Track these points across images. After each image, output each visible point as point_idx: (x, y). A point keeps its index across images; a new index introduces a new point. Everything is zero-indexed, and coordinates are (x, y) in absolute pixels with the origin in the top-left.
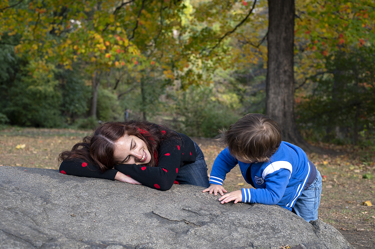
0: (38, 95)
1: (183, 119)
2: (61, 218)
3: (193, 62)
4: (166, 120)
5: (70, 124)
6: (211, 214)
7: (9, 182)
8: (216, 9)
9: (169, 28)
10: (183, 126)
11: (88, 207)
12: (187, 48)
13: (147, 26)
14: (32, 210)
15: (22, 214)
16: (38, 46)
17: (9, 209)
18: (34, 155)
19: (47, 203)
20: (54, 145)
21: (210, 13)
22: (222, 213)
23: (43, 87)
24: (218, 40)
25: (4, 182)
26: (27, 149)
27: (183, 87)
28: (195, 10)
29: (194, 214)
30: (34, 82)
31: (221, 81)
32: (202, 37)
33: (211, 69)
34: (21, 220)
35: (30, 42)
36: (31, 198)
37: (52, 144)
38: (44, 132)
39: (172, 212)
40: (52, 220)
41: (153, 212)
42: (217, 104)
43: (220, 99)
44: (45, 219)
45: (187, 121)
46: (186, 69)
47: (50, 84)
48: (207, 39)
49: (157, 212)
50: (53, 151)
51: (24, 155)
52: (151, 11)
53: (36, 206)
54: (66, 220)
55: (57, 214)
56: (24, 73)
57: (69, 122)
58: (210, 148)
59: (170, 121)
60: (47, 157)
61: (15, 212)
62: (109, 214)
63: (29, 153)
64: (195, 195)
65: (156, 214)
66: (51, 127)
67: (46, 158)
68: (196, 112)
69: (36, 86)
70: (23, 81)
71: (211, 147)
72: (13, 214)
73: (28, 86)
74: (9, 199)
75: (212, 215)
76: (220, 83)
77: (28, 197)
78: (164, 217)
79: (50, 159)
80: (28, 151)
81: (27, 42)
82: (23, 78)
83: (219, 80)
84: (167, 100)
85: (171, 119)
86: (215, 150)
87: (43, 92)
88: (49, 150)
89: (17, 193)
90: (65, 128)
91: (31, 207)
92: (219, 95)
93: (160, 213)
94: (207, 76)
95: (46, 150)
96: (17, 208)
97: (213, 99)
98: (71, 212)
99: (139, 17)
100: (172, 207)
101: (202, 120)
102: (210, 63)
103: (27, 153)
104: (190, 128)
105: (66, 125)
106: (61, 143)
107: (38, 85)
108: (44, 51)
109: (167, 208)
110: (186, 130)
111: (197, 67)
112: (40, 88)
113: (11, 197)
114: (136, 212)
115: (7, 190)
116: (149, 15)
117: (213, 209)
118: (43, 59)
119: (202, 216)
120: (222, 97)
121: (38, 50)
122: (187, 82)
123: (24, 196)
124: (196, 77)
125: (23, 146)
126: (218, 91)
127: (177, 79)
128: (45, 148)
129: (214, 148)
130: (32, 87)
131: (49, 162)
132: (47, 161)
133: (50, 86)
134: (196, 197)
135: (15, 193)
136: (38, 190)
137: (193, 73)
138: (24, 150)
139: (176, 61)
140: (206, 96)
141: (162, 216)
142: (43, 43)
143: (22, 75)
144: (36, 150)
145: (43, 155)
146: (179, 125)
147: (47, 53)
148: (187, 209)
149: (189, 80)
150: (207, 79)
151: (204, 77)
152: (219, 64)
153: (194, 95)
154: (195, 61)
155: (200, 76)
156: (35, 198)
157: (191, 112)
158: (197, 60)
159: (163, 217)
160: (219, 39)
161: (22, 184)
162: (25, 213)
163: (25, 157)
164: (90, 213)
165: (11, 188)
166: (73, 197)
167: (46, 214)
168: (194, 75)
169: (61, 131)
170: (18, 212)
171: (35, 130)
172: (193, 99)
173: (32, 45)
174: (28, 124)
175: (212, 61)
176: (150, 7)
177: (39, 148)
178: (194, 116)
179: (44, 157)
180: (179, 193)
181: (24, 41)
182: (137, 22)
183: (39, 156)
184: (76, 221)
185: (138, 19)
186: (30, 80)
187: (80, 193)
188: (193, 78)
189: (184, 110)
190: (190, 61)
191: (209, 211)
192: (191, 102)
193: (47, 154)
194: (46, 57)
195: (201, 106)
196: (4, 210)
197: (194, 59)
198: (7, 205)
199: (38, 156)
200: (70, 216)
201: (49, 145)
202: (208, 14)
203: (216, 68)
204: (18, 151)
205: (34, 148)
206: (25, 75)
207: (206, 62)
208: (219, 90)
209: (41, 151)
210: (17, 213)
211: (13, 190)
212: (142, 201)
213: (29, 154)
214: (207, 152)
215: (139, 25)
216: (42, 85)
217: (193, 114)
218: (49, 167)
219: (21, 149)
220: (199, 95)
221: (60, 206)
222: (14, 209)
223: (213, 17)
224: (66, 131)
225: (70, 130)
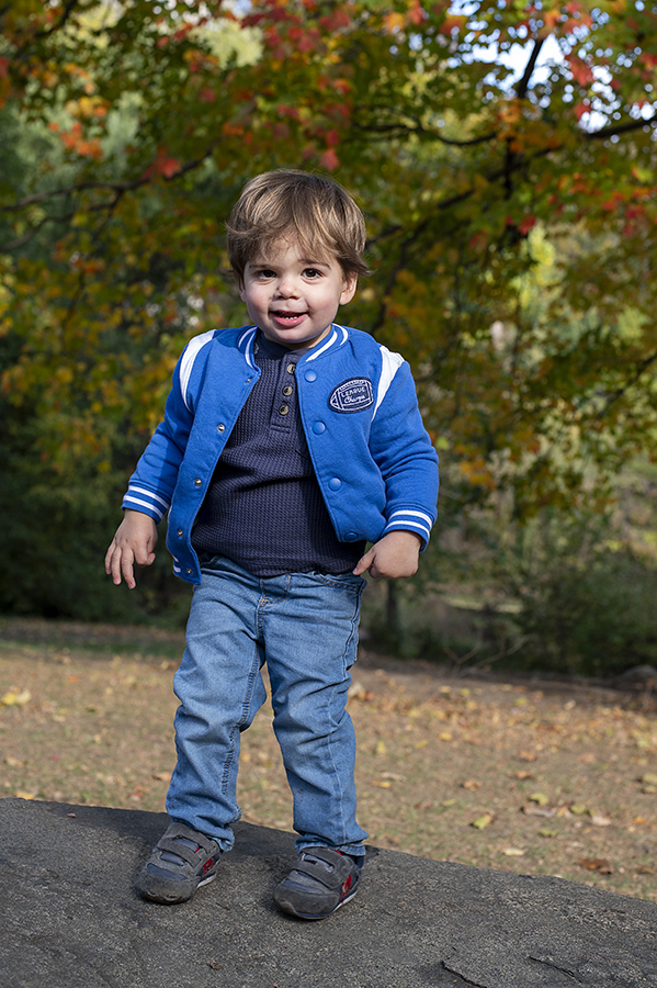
0: (59, 517)
1: (514, 607)
2: (181, 974)
3: (553, 433)
4: (460, 610)
5: (156, 612)
6: (612, 976)
7: (29, 852)
8: (629, 269)
9: (481, 322)
10: (514, 630)
11: (258, 939)
12: (536, 390)
13: (414, 322)
14: (100, 944)
15: (72, 958)
16: (75, 373)
17: (35, 940)
18: (56, 729)
19: (140, 926)
20: (116, 694)
21: (609, 281)
22: (645, 975)
23: (77, 491)
24: (632, 366)
25: (12, 851)
26: (35, 705)
27: (519, 513)
28: (561, 274)
29: (561, 975)
30: (49, 475)
31: (641, 488)
32: (583, 356)
33: (611, 458)
34: (72, 975)
35: (51, 360)
36: (95, 907)
37: (109, 691)
38: (73, 634)
39: (499, 967)
40: (156, 979)
41: (442, 963)
42: (625, 563)
43: (637, 547)
44: (136, 973)
45: (527, 614)
46: (529, 459)
47: (99, 481)
48: (598, 365)
49: (455, 966)
50: (115, 717)
51: (27, 726)
52: (425, 274)
53: (111, 932)
54: (195, 979)
55: (170, 958)
56: (20, 443)
57: (152, 605)
58: (602, 716)
59: (472, 612)
60: (97, 738)
61: (53, 951)
62: (317, 966)
63: (43, 721)
64: (566, 913)
65: (454, 972)
66: (95, 620)
67: (93, 742)
68: (555, 586)
69: (54, 487)
70: (14, 470)
71: (606, 711)
72: (48, 957)
73: (28, 486)
74: (34, 907)
75: (614, 980)
76: (639, 495)
77: (86, 904)
78: (475, 981)
79: (108, 745)
80: (37, 716)
81: (40, 358)
82: (15, 460)
83: (633, 485)
84: (466, 546)
85: (477, 605)
86: (619, 724)
87: (75, 505)
88: (101, 711)
89: (53, 891)
90: (138, 623)
91: (97, 935)
92: (634, 533)
93: (465, 970)
94: (597, 481)
95: (92, 711)
96: (58, 937)
97: (615, 546)
98: (210, 954)
99: (388, 292)
100: (498, 951)
101: (575, 615)
102: (607, 439)
103: (34, 720)
104: (535, 637)
105: (143, 612)
106: (134, 686)
107: (60, 485)
108: (91, 388)
109: (485, 953)
110: (525, 645)
111: (565, 451)
112: (67, 494)
113: (39, 900)
114: (394, 962)
115: (26, 879)
116: (419, 287)
117: (618, 961)
118: (87, 413)
119: (587, 982)
120: (641, 539)
121: (71, 384)
122: (532, 498)
123: (74, 899)
124: (560, 481)
125: (25, 697)
126: (629, 520)
127: (501, 488)
128: (91, 706)
129: (616, 719)
130: (41, 490)
131: (106, 756)
132: (98, 749)
133: (96, 488)
134: (570, 919)
135: (50, 889)
136: (111, 881)
137: (552, 469)
138: (26, 709)
139: (499, 430)
140: (588, 537)
141: (469, 979)
142: (91, 365)
143: (14, 450)
144: (63, 711)
145: (85, 730)
146: (503, 628)
147: (100, 395)
148: (542, 959)
149: (538, 490)
150: (596, 492)
151: (588, 485)
152: (637, 441)
153: (553, 532)
154: (559, 432)
155: (574, 480)
156: (107, 907)
157: (543, 586)
158: (565, 429)
159: (472, 983)
160: (637, 363)
161: (65, 861)
162: (81, 955)
163: (30, 733)
164: (264, 960)
165: (35, 873)
166: (214, 908)
167: (139, 958)
168: (554, 475)
169: (126, 633)
170: (61, 949)
171: (42, 626)
172: (548, 546)
173: (55, 368)
174: (24, 605)
175: (613, 433)
176: (424, 262)
177: (71, 705)
178: (553, 598)
179: (88, 738)
180: (519, 906)
181: (31, 355)
182: (383, 307)
183: (72, 731)
184: (224, 983)
185: (387, 300)
186: (37, 469)
187: (233, 897)
188: (551, 486)
189: (519, 579)
190: (545, 432)
191: (606, 968)
192: (542, 555)
193: (97, 726)
194: (97, 407)
195: (573, 570)
196: (22, 944)
197: (558, 425)
198: (28, 926)
199: (68, 734)
200: (207, 968)
201: (97, 691)
202: (605, 286)
203: (627, 456)
204: (8, 713)
205: (54, 703)
206: (23, 452)
207: (594, 436)
208: (634, 515)
209: (77, 713)
210: (58, 954)
211: (43, 881)
212: (413, 926)
213: (40, 726)
214: (592, 732)
215: (387, 316)
216: (72, 485)
217: (548, 592)
218: (105, 774)
219: (19, 706)
220: (570, 533)
221: (177, 934)
222: (50, 940)
223: (620, 294)
224: (141, 633)
225: (153, 630)
